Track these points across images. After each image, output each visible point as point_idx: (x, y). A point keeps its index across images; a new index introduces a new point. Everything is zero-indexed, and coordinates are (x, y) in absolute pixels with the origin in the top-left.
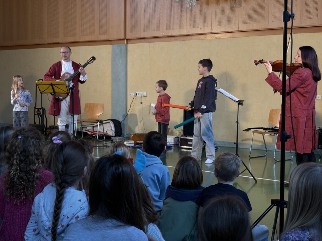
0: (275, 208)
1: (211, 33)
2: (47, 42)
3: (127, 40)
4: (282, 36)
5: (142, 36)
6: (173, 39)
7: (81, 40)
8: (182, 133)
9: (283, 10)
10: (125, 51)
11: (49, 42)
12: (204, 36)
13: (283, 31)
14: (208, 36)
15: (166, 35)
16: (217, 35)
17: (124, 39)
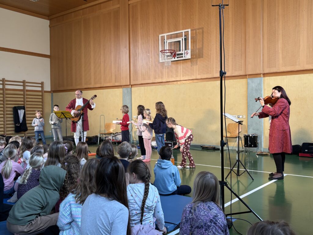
1: (180, 81)
3: (131, 85)
5: (140, 83)
6: (158, 84)
7: (104, 86)
10: (130, 92)
12: (176, 82)
14: (178, 82)
15: (154, 82)
16: (184, 82)
17: (129, 85)
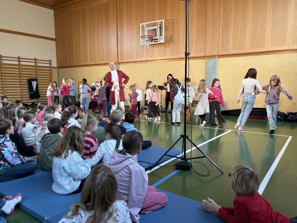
0: (182, 138)
2: (82, 65)
3: (119, 63)
4: (184, 62)
5: (126, 61)
8: (144, 105)
9: (185, 51)
10: (118, 68)
11: (84, 64)
12: (153, 61)
13: (185, 59)
14: (155, 61)
15: (136, 61)
16: (159, 61)
17: (117, 63)
